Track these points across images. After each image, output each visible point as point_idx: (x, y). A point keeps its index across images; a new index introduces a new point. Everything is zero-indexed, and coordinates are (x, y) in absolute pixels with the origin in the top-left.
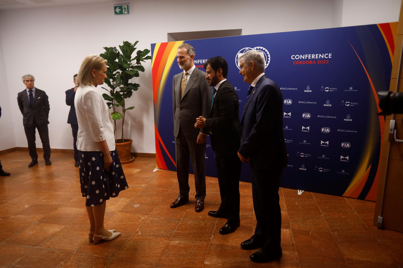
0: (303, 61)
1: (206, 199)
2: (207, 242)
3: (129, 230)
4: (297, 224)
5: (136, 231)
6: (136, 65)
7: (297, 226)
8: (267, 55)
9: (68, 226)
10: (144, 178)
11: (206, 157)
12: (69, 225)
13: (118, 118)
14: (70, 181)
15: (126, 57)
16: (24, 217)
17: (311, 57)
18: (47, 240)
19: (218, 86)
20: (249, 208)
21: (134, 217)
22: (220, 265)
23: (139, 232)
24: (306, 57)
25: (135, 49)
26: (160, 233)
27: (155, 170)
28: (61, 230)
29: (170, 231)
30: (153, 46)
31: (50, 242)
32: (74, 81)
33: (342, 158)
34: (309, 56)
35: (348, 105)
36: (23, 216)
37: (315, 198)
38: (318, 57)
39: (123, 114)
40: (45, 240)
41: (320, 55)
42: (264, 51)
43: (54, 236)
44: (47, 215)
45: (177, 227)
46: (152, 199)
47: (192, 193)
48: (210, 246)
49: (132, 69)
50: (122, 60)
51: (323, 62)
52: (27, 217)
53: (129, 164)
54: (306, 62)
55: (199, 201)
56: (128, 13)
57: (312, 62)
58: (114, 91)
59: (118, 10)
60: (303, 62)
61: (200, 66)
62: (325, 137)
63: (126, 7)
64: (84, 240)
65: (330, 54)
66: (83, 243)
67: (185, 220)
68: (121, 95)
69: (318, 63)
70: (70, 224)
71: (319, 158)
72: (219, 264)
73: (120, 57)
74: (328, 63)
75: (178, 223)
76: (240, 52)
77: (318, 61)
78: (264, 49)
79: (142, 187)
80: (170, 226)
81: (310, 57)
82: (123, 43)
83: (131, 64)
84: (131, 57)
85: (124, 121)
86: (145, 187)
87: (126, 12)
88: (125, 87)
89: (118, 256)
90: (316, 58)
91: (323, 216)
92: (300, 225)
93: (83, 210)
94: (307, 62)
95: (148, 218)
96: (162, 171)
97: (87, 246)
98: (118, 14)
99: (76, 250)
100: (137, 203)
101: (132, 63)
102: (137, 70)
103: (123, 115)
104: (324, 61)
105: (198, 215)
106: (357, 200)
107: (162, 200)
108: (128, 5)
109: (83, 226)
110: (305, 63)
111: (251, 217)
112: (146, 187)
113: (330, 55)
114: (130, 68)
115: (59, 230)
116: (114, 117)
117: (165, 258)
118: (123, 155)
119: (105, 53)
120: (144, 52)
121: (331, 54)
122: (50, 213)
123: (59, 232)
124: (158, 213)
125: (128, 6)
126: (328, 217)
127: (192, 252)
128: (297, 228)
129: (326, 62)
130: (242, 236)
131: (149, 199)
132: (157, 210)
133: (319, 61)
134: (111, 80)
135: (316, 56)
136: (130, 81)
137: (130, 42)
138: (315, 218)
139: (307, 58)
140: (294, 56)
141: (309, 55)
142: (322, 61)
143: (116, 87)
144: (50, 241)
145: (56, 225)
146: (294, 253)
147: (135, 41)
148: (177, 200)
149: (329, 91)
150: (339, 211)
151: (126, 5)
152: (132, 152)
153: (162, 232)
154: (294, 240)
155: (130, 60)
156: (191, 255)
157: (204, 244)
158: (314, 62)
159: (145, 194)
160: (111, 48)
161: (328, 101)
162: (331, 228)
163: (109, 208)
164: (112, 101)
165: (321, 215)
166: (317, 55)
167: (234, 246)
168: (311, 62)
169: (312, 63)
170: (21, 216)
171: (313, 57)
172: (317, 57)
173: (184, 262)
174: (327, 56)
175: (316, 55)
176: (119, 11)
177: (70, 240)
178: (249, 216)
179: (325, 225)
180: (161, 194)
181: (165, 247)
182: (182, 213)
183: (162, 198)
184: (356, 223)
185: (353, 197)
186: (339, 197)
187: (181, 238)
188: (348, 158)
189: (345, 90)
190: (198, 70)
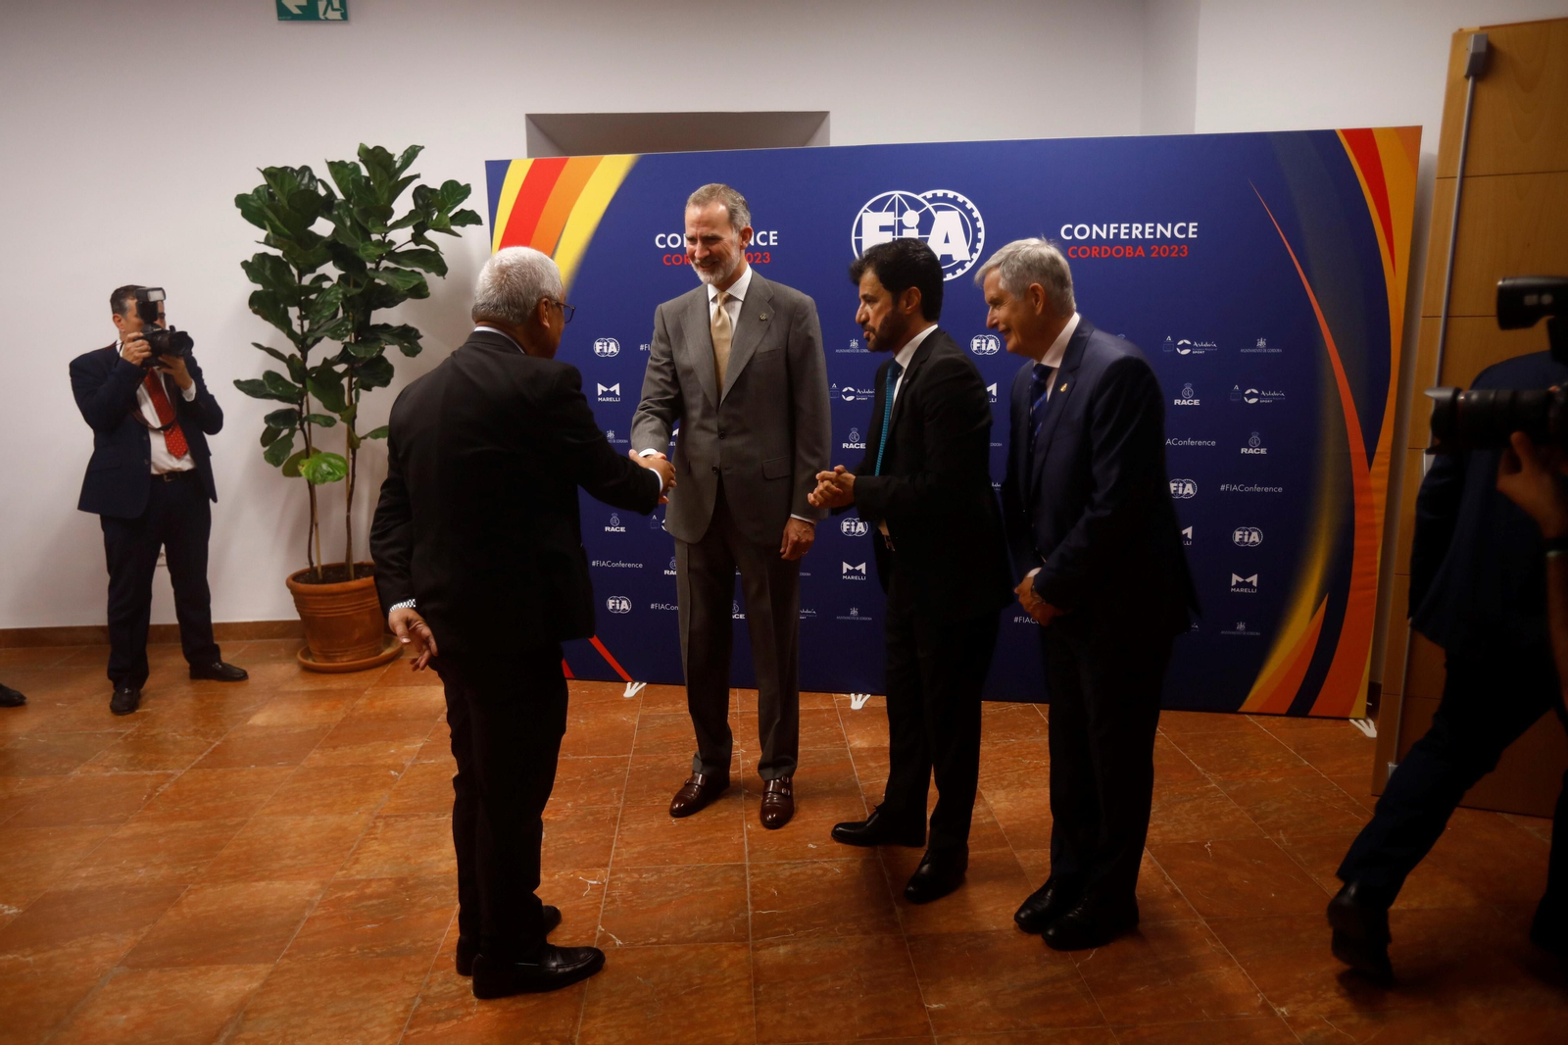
0: (1103, 248)
3: (568, 937)
5: (598, 935)
6: (412, 246)
7: (1156, 831)
8: (974, 221)
9: (286, 961)
11: (739, 613)
12: (285, 956)
13: (330, 477)
14: (155, 772)
15: (367, 213)
16: (30, 959)
17: (1130, 234)
18: (226, 1034)
19: (906, 355)
21: (550, 882)
22: (986, 1003)
23: (614, 937)
24: (1112, 231)
25: (407, 180)
26: (695, 929)
28: (266, 984)
29: (731, 913)
30: (496, 171)
32: (114, 318)
33: (1237, 581)
34: (1123, 231)
35: (1253, 401)
36: (24, 956)
38: (1154, 233)
39: (351, 456)
40: (217, 1035)
41: (1160, 227)
42: (962, 206)
43: (246, 1013)
44: (145, 930)
45: (749, 895)
46: (581, 801)
48: (911, 946)
49: (392, 265)
50: (349, 223)
51: (1171, 252)
52: (51, 954)
54: (1111, 250)
55: (776, 787)
56: (345, 17)
57: (1134, 251)
58: (305, 358)
60: (1102, 251)
64: (400, 1008)
65: (1191, 225)
66: (404, 1020)
67: (763, 864)
68: (337, 373)
69: (1153, 255)
72: (980, 1003)
73: (335, 212)
74: (1185, 255)
75: (744, 878)
76: (869, 207)
78: (961, 198)
80: (722, 898)
81: (1125, 234)
82: (359, 154)
83: (392, 243)
84: (391, 212)
85: (352, 486)
87: (337, 15)
88: (359, 339)
90: (1147, 236)
91: (1214, 785)
92: (1162, 825)
94: (1113, 250)
95: (616, 879)
97: (429, 1030)
98: (294, 18)
101: (393, 239)
102: (417, 269)
103: (351, 461)
104: (1171, 248)
105: (798, 840)
106: (1288, 719)
107: (625, 802)
109: (352, 950)
110: (1109, 254)
113: (1194, 227)
114: (382, 258)
115: (255, 985)
116: (314, 473)
117: (778, 1017)
118: (357, 634)
119: (256, 191)
120: (445, 194)
121: (1196, 224)
122: (154, 922)
123: (258, 994)
124: (639, 853)
126: (1233, 788)
128: (1160, 837)
129: (1181, 251)
130: (999, 893)
132: (627, 843)
133: (1154, 249)
134: (294, 312)
135: (1147, 230)
136: (380, 316)
137: (390, 151)
138: (1196, 796)
139: (1117, 235)
140: (1071, 226)
141: (1123, 226)
142: (1165, 249)
143: (318, 340)
144: (242, 1036)
145: (224, 967)
146: (1193, 921)
147: (408, 147)
149: (1191, 352)
150: (1252, 762)
153: (704, 923)
154: (1171, 881)
155: (386, 225)
156: (864, 986)
157: (887, 940)
158: (1140, 252)
160: (284, 171)
161: (1188, 388)
162: (1259, 823)
163: (420, 861)
164: (297, 403)
165: (1209, 783)
166: (1150, 228)
168: (1129, 252)
169: (1132, 253)
170: (10, 957)
171: (1136, 233)
172: (1150, 234)
173: (856, 1018)
175: (1147, 225)
176: (299, 7)
177: (334, 1015)
178: (981, 817)
179: (1238, 814)
180: (604, 776)
181: (750, 977)
182: (735, 839)
183: (619, 792)
184: (1322, 797)
185: (1275, 712)
186: (1233, 717)
187: (788, 933)
188: (1254, 579)
189: (1242, 351)
190: (766, 282)
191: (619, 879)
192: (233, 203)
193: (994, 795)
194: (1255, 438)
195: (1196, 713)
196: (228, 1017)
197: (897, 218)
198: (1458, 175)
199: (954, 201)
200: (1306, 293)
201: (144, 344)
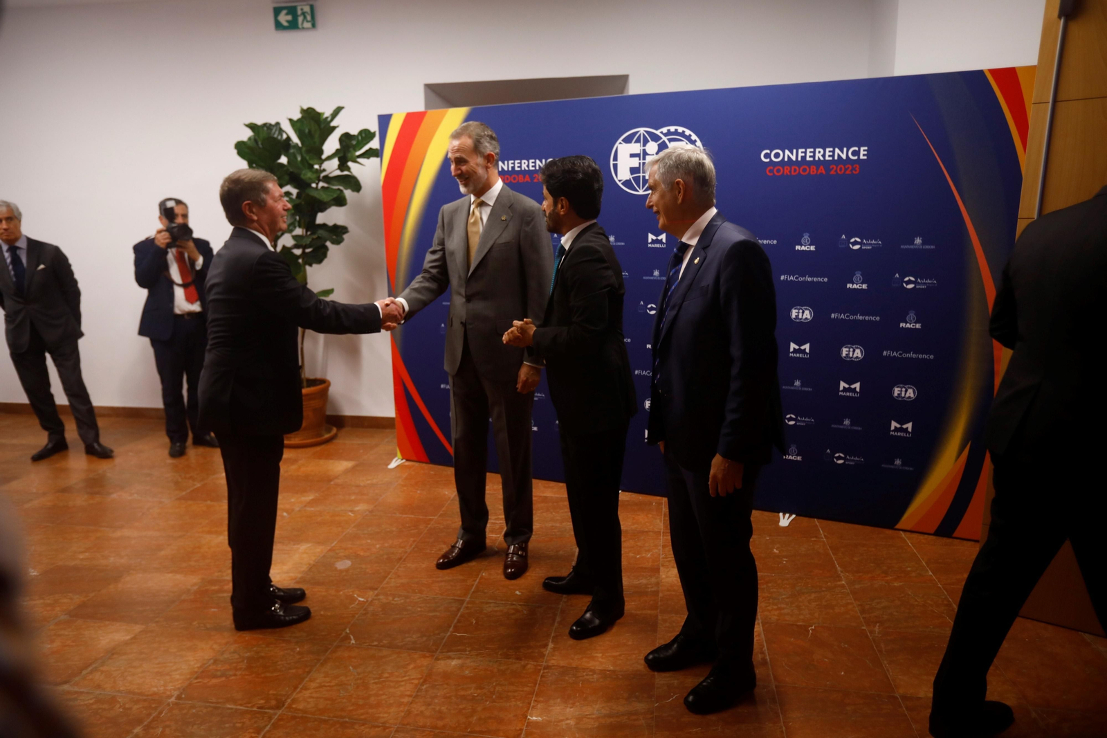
0: (793, 168)
1: (532, 544)
2: (537, 662)
3: (323, 633)
4: (775, 607)
5: (344, 634)
6: (338, 173)
7: (776, 613)
9: (154, 625)
10: (365, 486)
11: (534, 426)
12: (157, 622)
14: (155, 499)
15: (308, 151)
17: (814, 156)
18: (94, 666)
20: (650, 564)
21: (336, 595)
22: (572, 722)
23: (352, 637)
24: (800, 155)
25: (334, 128)
26: (407, 639)
27: (393, 465)
28: (134, 638)
29: (437, 632)
30: (384, 120)
31: (102, 672)
33: (895, 427)
34: (808, 154)
35: (911, 286)
37: (825, 536)
38: (833, 156)
40: (86, 668)
41: (837, 151)
42: (689, 138)
43: (113, 654)
44: (92, 595)
45: (456, 621)
46: (386, 545)
47: (496, 527)
48: (544, 673)
49: (326, 185)
50: (299, 159)
51: (846, 170)
52: (36, 602)
53: (323, 447)
54: (799, 169)
55: (515, 549)
56: (314, 26)
57: (817, 170)
59: (284, 18)
60: (793, 170)
61: (514, 179)
62: (851, 370)
63: (307, 9)
64: (198, 665)
65: (862, 149)
66: (196, 672)
67: (477, 601)
68: (296, 255)
69: (832, 172)
70: (157, 619)
71: (835, 426)
72: (569, 721)
73: (292, 151)
74: (857, 172)
75: (459, 610)
76: (623, 140)
77: (831, 167)
78: (688, 132)
79: (358, 511)
80: (437, 620)
81: (810, 157)
82: (301, 113)
83: (324, 170)
84: (321, 152)
86: (367, 513)
87: (308, 25)
88: (309, 233)
89: (294, 706)
90: (827, 158)
91: (843, 582)
92: (784, 609)
93: (194, 581)
94: (801, 168)
95: (376, 599)
96: (413, 466)
97: (205, 682)
98: (285, 28)
99: (176, 693)
100: (345, 556)
101: (325, 168)
102: (341, 188)
104: (847, 167)
105: (511, 587)
106: (934, 537)
107: (414, 548)
108: (311, 3)
109: (195, 623)
110: (797, 172)
111: (653, 589)
112: (371, 512)
113: (864, 150)
114: (319, 180)
115: (128, 637)
117: (423, 708)
119: (250, 139)
120: (360, 138)
121: (866, 148)
122: (99, 591)
123: (126, 643)
124: (401, 583)
125: (312, 7)
126: (857, 587)
127: (495, 688)
128: (776, 617)
129: (854, 169)
130: (629, 643)
131: (378, 546)
132: (399, 576)
133: (833, 168)
135: (828, 154)
136: (321, 218)
137: (319, 110)
138: (824, 589)
139: (804, 158)
142: (843, 166)
144: (101, 668)
145: (118, 624)
147: (334, 108)
148: (454, 547)
149: (861, 248)
150: (885, 568)
151: (307, 5)
152: (328, 413)
153: (414, 636)
154: (766, 652)
155: (321, 158)
157: (529, 666)
158: (822, 170)
159: (366, 532)
160: (267, 126)
161: (858, 275)
162: (864, 616)
165: (840, 580)
166: (830, 151)
167: (609, 671)
168: (813, 170)
169: (815, 171)
171: (819, 155)
172: (829, 156)
173: (475, 718)
174: (854, 153)
175: (828, 150)
176: (288, 21)
177: (159, 664)
178: (650, 586)
179: (850, 607)
180: (412, 530)
181: (421, 678)
182: (469, 582)
183: (414, 541)
184: (929, 601)
185: (925, 531)
186: (889, 532)
187: (465, 651)
188: (909, 426)
189: (902, 247)
190: (512, 192)
191: (379, 599)
192: (233, 146)
193: (668, 571)
194: (912, 315)
195: (860, 526)
196: (102, 655)
197: (642, 148)
198: (1051, 100)
199: (683, 134)
200: (956, 201)
201: (166, 235)
